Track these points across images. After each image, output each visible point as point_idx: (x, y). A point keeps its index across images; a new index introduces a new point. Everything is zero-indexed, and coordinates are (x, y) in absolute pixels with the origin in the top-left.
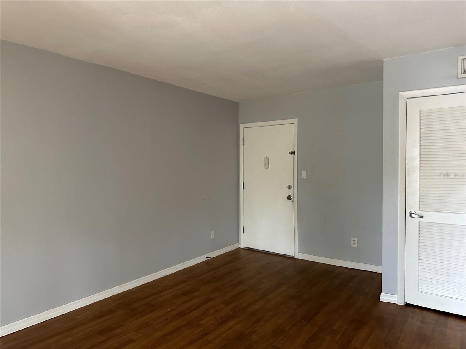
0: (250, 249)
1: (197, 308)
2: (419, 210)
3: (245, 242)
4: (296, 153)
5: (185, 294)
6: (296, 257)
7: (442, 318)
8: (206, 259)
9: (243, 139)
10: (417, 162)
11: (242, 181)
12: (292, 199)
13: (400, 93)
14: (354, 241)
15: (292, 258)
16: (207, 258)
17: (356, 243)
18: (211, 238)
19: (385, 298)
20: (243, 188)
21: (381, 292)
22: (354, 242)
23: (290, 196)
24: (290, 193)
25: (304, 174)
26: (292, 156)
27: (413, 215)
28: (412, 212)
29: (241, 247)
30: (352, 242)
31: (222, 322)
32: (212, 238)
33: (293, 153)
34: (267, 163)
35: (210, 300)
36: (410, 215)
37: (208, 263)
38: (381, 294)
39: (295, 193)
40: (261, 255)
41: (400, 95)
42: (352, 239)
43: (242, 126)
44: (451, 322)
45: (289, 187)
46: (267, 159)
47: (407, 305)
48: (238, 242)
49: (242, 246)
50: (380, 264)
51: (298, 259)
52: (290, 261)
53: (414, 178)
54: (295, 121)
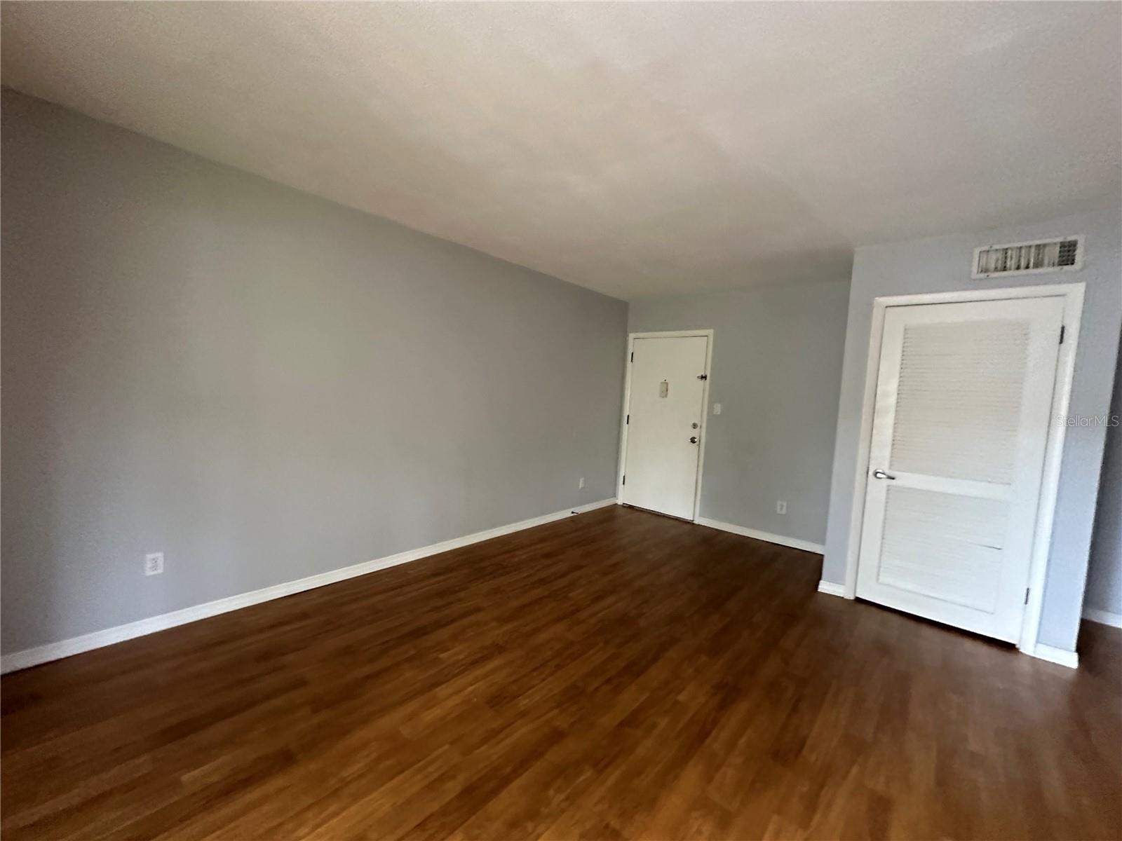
0: (631, 507)
1: (564, 575)
2: (890, 468)
3: (624, 497)
4: (708, 378)
5: (547, 556)
6: (696, 522)
7: (912, 625)
8: (573, 515)
9: (632, 354)
10: (892, 400)
11: (626, 412)
12: (698, 443)
13: (877, 298)
14: (782, 506)
15: (689, 523)
16: (573, 513)
17: (785, 508)
18: (580, 487)
19: (825, 587)
20: (628, 423)
21: (820, 578)
22: (782, 508)
23: (694, 438)
24: (695, 433)
25: (718, 409)
26: (701, 382)
27: (879, 475)
28: (878, 471)
29: (619, 504)
30: (779, 507)
31: (599, 598)
32: (582, 488)
33: (704, 377)
34: (665, 391)
35: (579, 567)
36: (876, 474)
37: (575, 520)
38: (821, 582)
39: (701, 434)
40: (645, 515)
41: (875, 302)
42: (779, 503)
43: (631, 336)
44: (927, 631)
45: (695, 426)
46: (665, 385)
47: (858, 600)
48: (615, 495)
49: (620, 502)
50: (822, 541)
51: (699, 525)
52: (687, 527)
53: (885, 425)
54: (710, 332)
